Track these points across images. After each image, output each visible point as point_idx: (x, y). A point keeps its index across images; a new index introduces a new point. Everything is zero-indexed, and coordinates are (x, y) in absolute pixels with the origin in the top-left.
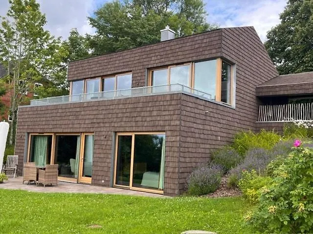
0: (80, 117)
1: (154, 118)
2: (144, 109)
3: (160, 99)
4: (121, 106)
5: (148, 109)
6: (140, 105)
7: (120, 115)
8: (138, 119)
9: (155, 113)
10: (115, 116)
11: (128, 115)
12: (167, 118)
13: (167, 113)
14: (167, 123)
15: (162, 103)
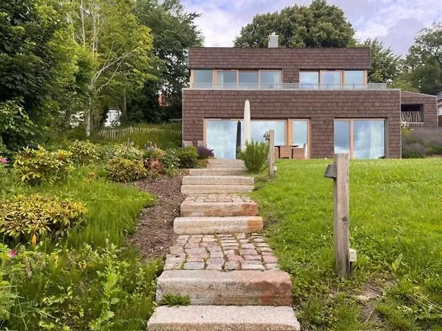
0: (290, 104)
1: (376, 108)
2: (366, 101)
3: (381, 93)
4: (341, 97)
5: (371, 100)
6: (362, 97)
7: (340, 104)
8: (360, 108)
9: (377, 104)
10: (334, 104)
11: (350, 104)
12: (389, 108)
13: (389, 104)
14: (389, 112)
15: (383, 97)
